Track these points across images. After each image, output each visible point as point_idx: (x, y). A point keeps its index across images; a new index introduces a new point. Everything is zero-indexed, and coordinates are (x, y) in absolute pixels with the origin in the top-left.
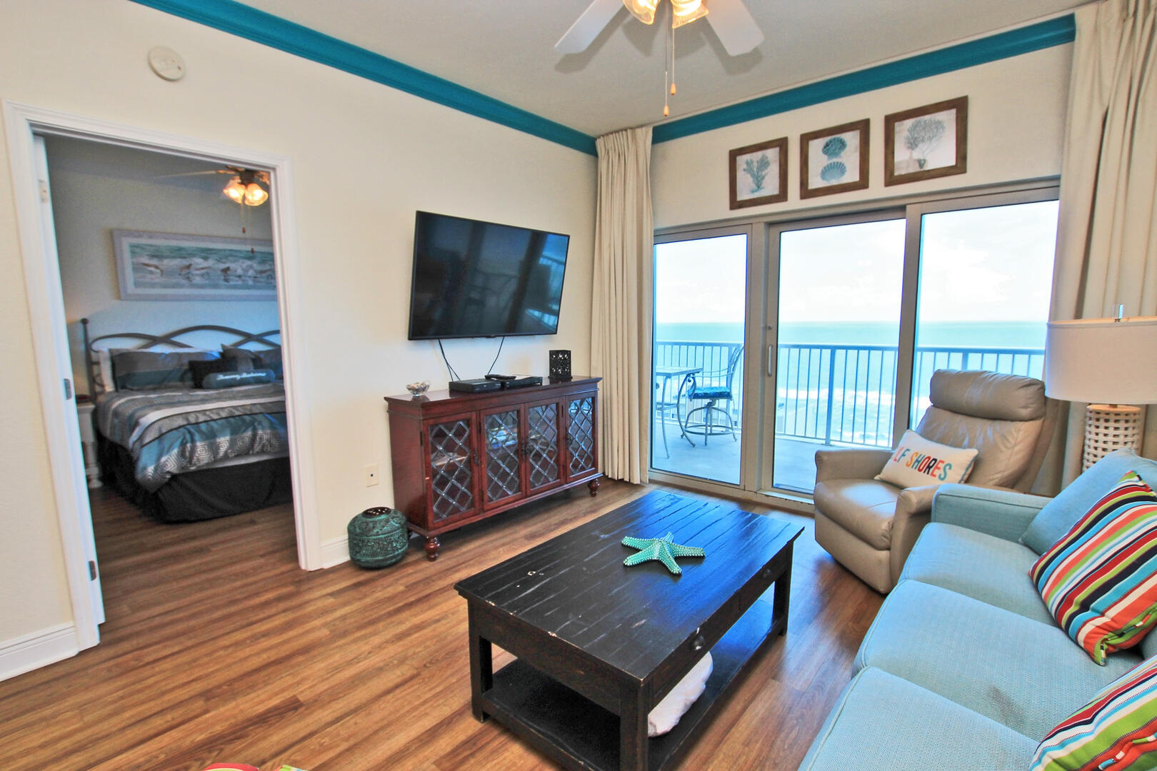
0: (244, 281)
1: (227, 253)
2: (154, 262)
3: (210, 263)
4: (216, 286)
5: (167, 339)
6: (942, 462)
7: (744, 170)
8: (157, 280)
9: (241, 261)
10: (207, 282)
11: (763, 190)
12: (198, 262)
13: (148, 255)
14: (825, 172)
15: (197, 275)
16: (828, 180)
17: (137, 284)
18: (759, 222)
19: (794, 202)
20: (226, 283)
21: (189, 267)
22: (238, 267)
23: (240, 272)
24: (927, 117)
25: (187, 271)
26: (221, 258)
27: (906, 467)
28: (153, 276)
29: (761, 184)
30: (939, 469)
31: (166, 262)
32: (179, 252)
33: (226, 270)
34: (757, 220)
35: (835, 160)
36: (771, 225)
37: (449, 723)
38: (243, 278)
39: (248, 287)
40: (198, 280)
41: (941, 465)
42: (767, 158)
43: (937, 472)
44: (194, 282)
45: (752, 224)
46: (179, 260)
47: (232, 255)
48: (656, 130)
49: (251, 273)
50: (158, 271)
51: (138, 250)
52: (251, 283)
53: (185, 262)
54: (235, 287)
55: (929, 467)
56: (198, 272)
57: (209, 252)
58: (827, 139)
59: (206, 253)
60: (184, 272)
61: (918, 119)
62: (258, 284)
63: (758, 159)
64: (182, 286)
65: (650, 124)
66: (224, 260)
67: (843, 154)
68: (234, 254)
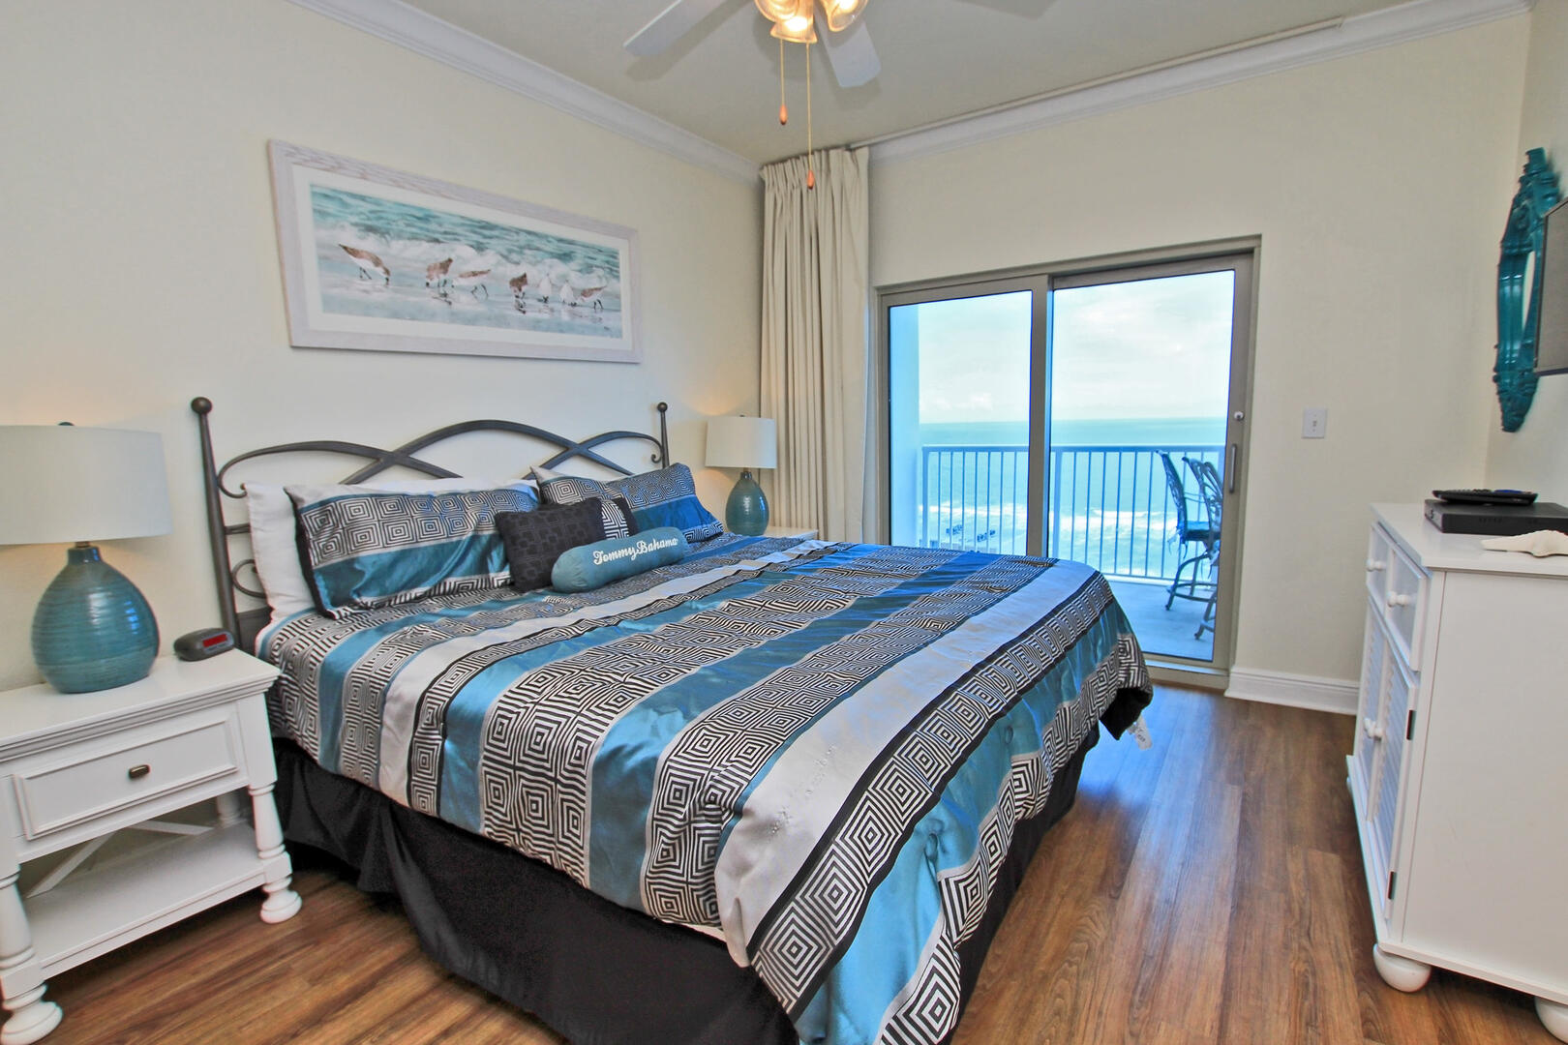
0: (552, 310)
1: (523, 239)
2: (370, 244)
3: (488, 260)
4: (500, 321)
5: (404, 458)
8: (375, 297)
9: (548, 261)
10: (482, 309)
12: (462, 253)
13: (356, 225)
15: (462, 289)
17: (330, 304)
20: (520, 314)
21: (445, 266)
22: (543, 275)
23: (545, 290)
25: (443, 277)
26: (510, 251)
28: (367, 284)
31: (397, 245)
32: (424, 225)
33: (520, 282)
38: (550, 305)
39: (561, 328)
40: (464, 302)
44: (455, 306)
46: (426, 245)
47: (529, 243)
49: (566, 294)
50: (380, 270)
51: (331, 207)
52: (565, 317)
53: (439, 253)
54: (536, 325)
56: (463, 282)
57: (487, 233)
59: (483, 233)
60: (434, 282)
62: (578, 321)
64: (432, 316)
66: (515, 257)
68: (537, 243)
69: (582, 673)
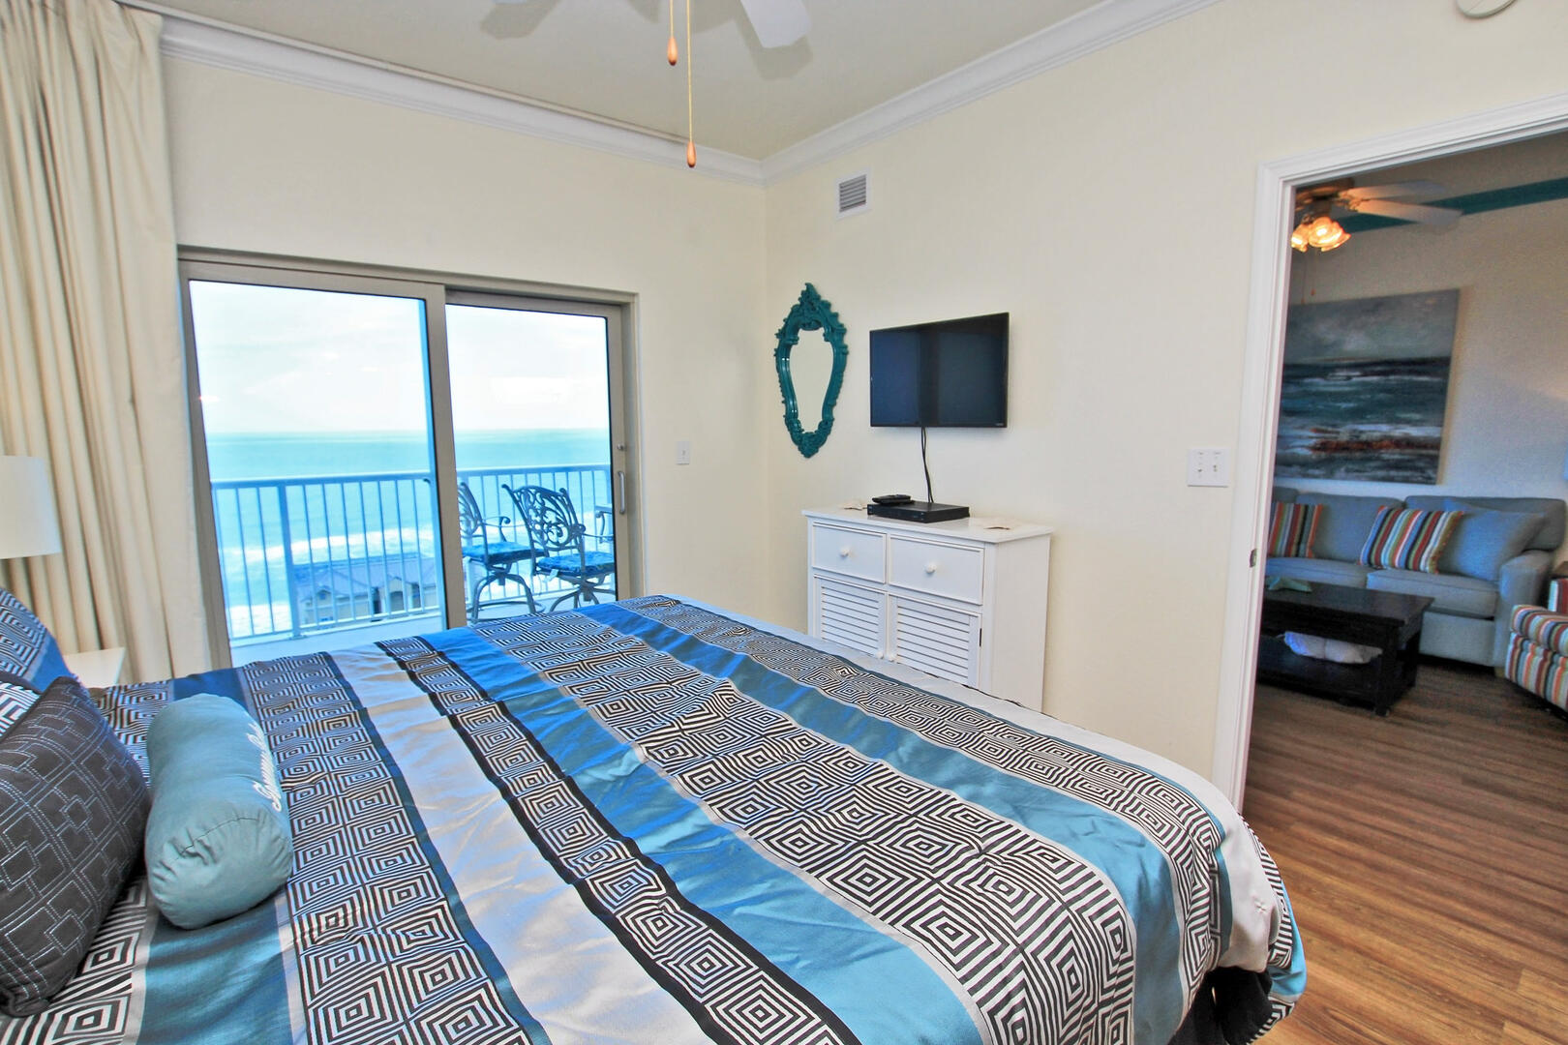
69: (803, 813)
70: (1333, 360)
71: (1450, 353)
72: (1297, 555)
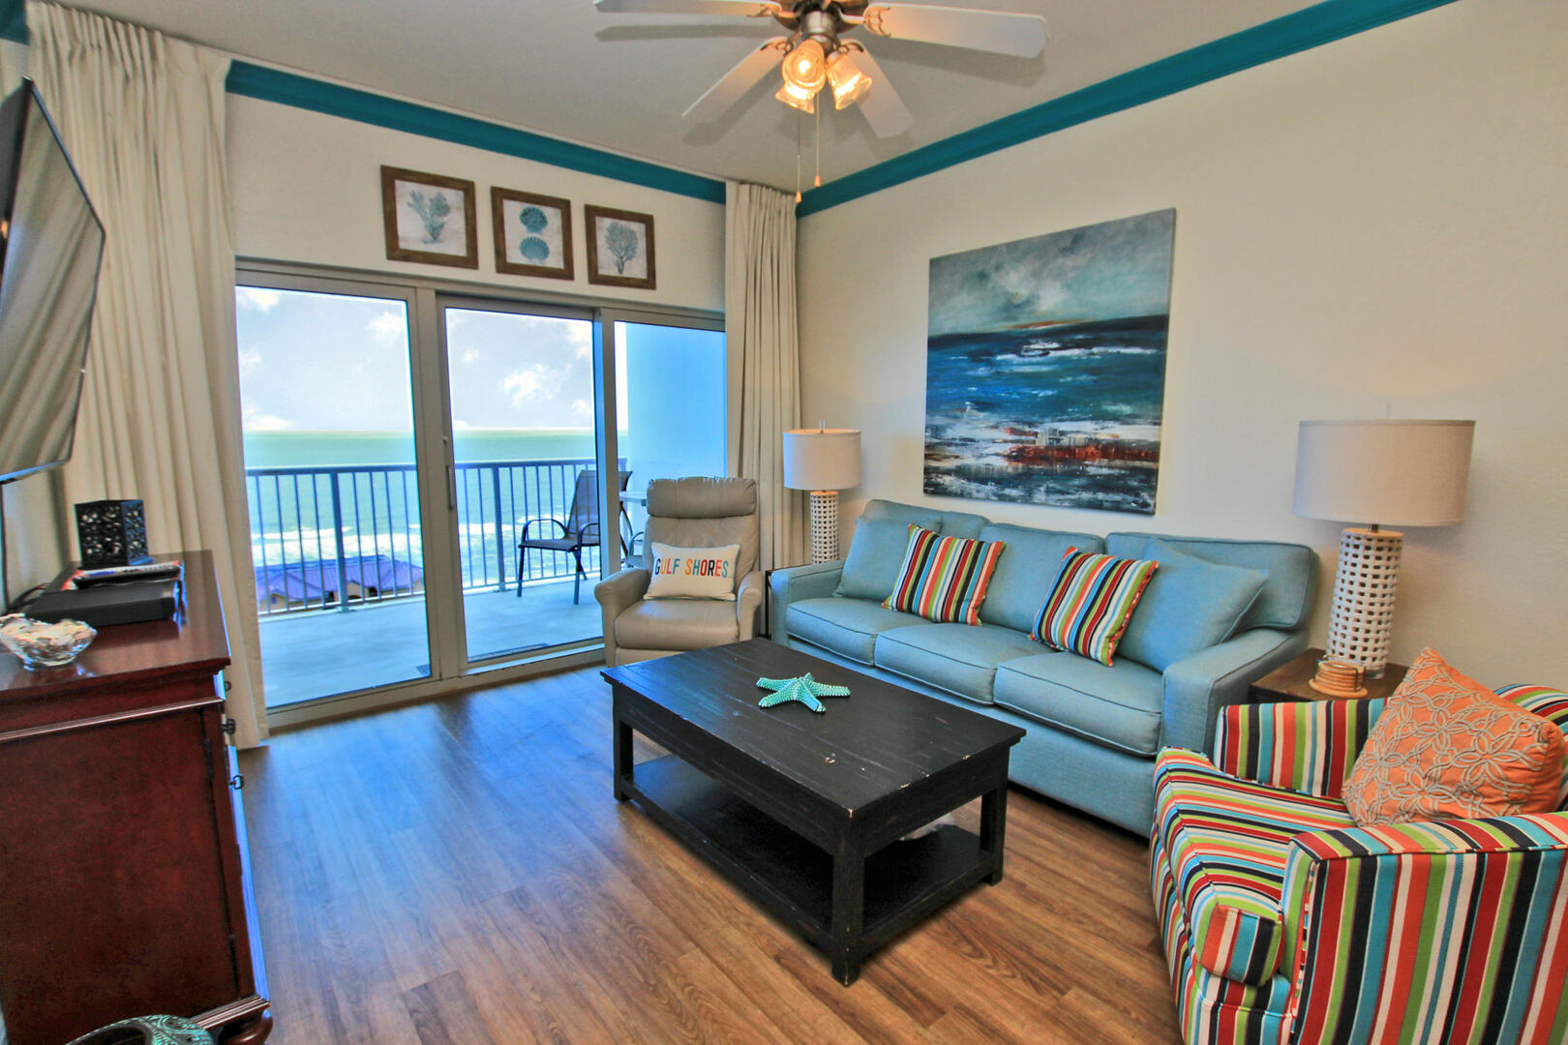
6: (721, 561)
7: (409, 205)
11: (441, 244)
14: (527, 246)
16: (529, 258)
18: (428, 288)
19: (486, 273)
24: (623, 223)
27: (687, 576)
29: (438, 235)
30: (720, 568)
34: (425, 284)
35: (535, 235)
36: (439, 294)
37: (853, 1015)
41: (720, 564)
42: (445, 200)
43: (720, 571)
45: (415, 288)
48: (237, 67)
55: (711, 569)
58: (527, 206)
61: (617, 221)
63: (432, 197)
65: (230, 51)
67: (543, 230)
70: (1027, 326)
71: (1168, 310)
72: (956, 620)
